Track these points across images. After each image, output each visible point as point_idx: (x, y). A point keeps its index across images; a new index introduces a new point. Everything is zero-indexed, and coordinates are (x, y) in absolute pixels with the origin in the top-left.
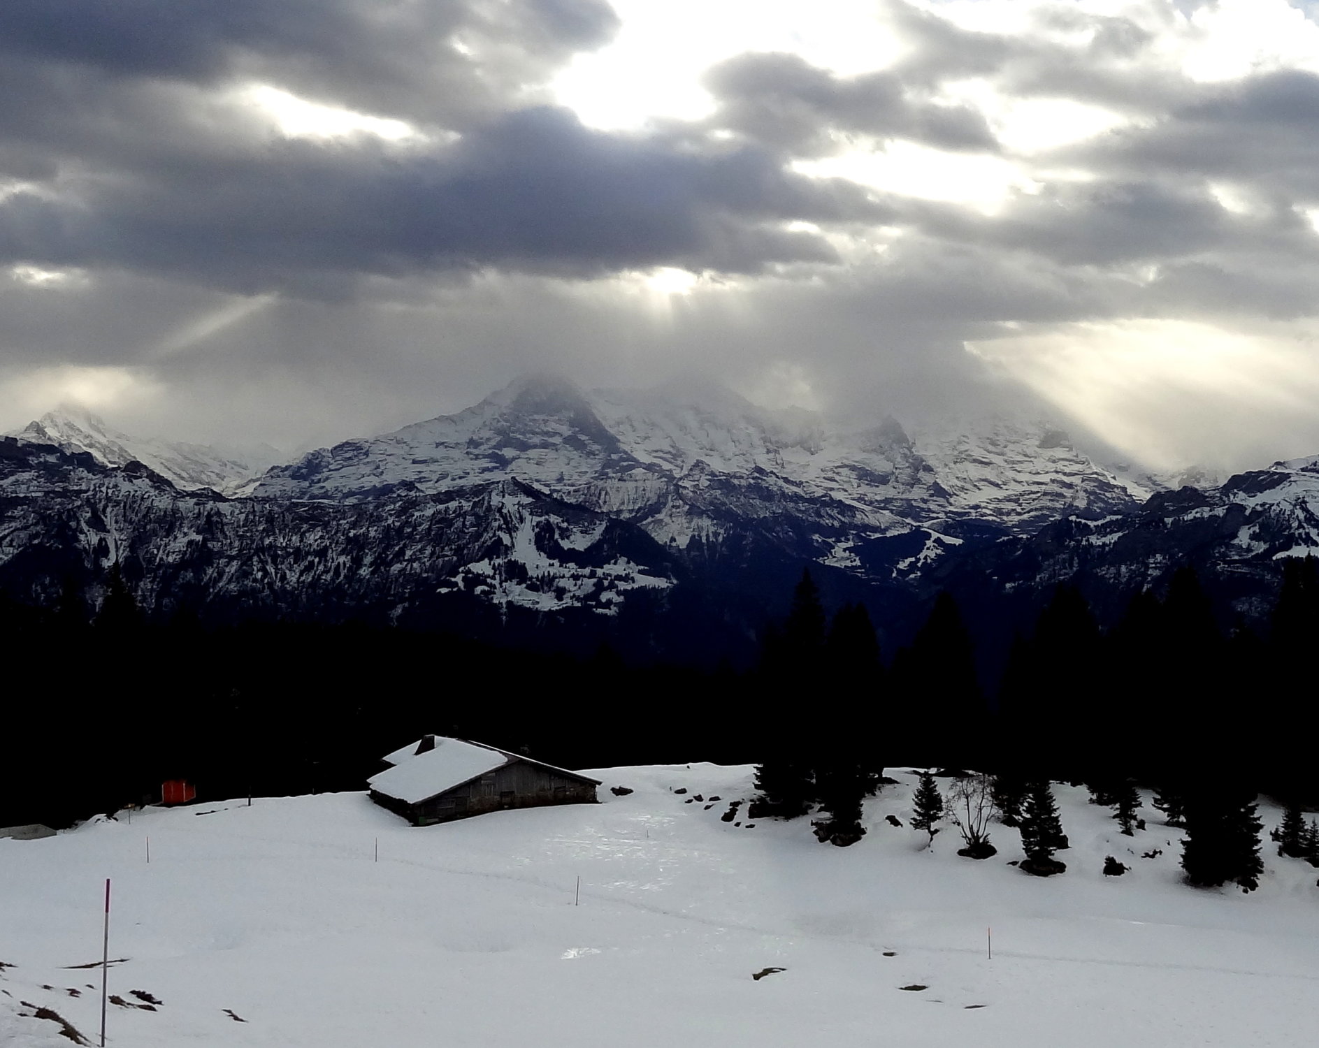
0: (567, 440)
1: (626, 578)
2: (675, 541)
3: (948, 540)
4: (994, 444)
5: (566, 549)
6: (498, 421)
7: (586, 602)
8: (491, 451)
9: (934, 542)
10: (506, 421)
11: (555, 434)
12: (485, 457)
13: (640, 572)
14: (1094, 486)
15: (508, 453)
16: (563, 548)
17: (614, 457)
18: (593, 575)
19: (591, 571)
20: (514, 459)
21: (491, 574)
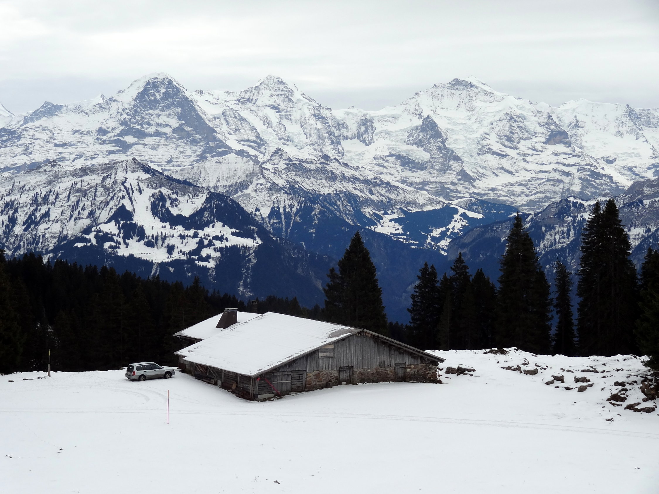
0: (174, 131)
1: (221, 239)
2: (259, 211)
3: (471, 214)
4: (509, 139)
5: (175, 215)
6: (122, 114)
7: (190, 257)
8: (115, 138)
9: (460, 216)
10: (128, 114)
11: (167, 125)
12: (110, 142)
13: (233, 234)
14: (587, 175)
15: (129, 139)
16: (172, 215)
17: (211, 144)
18: (196, 235)
19: (195, 233)
20: (134, 144)
21: (117, 233)
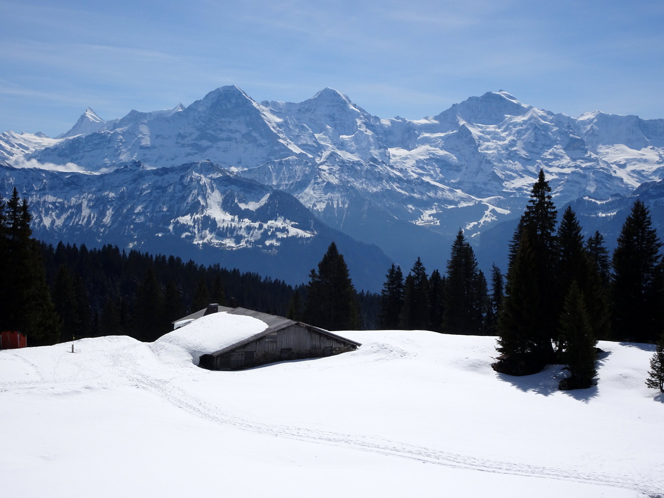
0: (244, 136)
1: (283, 230)
2: (316, 206)
3: (499, 210)
4: (534, 146)
5: (243, 209)
6: (198, 122)
7: (255, 245)
8: (192, 142)
9: (490, 212)
10: (203, 121)
11: (237, 131)
12: (188, 145)
13: (293, 226)
14: (601, 177)
16: (240, 209)
17: (276, 148)
19: (260, 225)
20: (208, 148)
21: (193, 224)
